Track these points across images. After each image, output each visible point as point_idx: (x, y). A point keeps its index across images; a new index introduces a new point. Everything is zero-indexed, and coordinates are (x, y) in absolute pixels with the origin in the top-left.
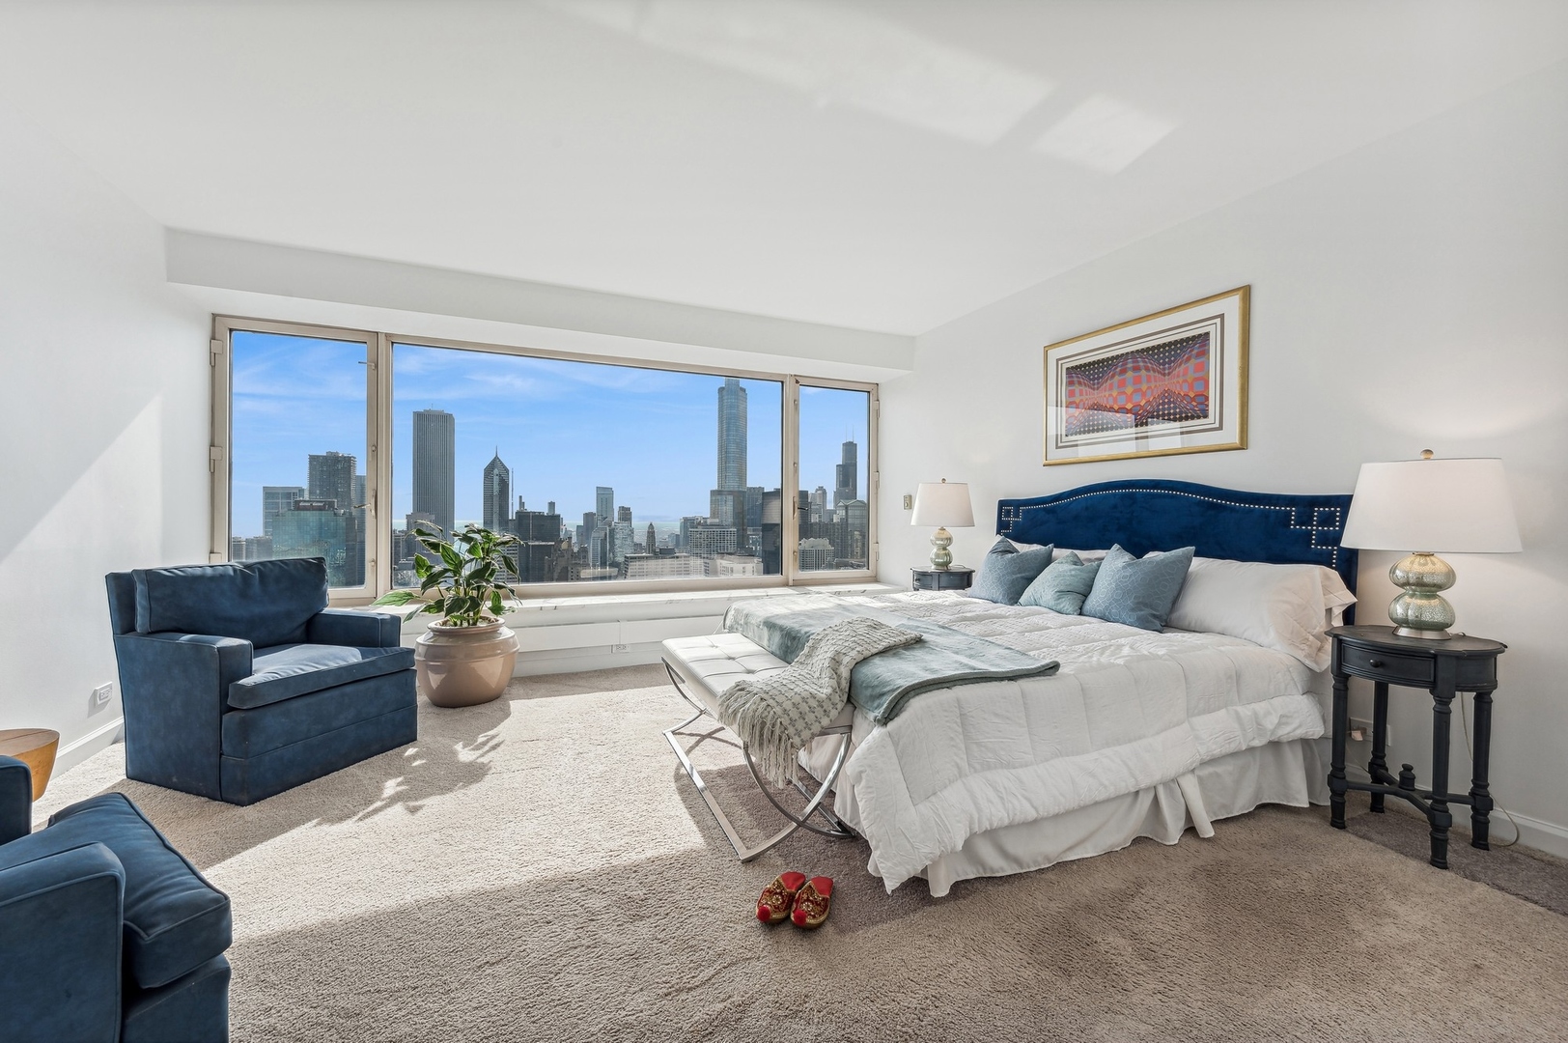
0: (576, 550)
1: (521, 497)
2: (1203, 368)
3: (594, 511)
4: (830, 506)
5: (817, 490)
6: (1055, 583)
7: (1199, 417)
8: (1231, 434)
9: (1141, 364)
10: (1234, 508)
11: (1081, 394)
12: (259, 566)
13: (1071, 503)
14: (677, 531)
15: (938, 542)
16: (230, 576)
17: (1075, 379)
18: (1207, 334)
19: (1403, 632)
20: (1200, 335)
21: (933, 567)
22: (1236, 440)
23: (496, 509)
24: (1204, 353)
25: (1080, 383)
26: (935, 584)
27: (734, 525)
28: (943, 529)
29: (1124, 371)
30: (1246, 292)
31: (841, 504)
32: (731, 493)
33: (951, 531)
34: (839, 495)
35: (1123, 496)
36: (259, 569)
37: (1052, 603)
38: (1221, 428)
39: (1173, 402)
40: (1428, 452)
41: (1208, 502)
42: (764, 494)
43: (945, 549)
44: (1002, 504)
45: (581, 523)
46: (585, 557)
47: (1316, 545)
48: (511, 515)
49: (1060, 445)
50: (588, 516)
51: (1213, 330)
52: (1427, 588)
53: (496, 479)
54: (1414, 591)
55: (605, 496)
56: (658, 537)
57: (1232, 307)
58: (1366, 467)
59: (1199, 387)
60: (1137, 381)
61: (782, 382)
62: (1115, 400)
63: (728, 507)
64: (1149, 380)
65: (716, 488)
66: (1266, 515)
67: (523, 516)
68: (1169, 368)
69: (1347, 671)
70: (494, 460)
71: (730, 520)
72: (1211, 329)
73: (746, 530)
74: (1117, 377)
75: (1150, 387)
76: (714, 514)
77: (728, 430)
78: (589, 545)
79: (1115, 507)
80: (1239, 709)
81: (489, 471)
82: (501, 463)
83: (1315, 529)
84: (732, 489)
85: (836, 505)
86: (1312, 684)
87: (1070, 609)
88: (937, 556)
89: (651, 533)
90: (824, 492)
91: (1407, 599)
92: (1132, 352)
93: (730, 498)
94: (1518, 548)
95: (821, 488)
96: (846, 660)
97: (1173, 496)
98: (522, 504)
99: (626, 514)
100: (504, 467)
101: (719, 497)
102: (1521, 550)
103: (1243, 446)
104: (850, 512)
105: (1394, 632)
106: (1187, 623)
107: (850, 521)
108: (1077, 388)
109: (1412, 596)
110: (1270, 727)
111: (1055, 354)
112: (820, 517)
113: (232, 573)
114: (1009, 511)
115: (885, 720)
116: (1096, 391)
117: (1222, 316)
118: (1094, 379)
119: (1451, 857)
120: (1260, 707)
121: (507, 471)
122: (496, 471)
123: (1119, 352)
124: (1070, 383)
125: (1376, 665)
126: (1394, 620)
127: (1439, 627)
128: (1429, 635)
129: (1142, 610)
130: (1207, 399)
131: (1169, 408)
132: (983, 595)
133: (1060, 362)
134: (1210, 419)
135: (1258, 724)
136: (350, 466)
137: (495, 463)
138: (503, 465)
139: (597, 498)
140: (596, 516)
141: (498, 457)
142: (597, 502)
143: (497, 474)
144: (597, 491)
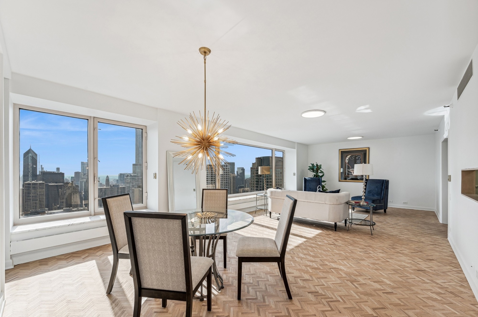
1: (41, 166)
3: (80, 171)
14: (117, 178)
45: (73, 176)
48: (39, 173)
50: (77, 174)
55: (85, 165)
56: (110, 180)
65: (135, 163)
67: (45, 174)
70: (30, 149)
76: (134, 172)
78: (78, 185)
81: (26, 154)
82: (33, 151)
89: (107, 180)
98: (42, 168)
100: (35, 153)
101: (136, 166)
121: (36, 155)
122: (30, 155)
137: (30, 151)
138: (34, 152)
139: (81, 166)
140: (81, 173)
141: (31, 149)
142: (81, 168)
143: (31, 156)
144: (81, 163)
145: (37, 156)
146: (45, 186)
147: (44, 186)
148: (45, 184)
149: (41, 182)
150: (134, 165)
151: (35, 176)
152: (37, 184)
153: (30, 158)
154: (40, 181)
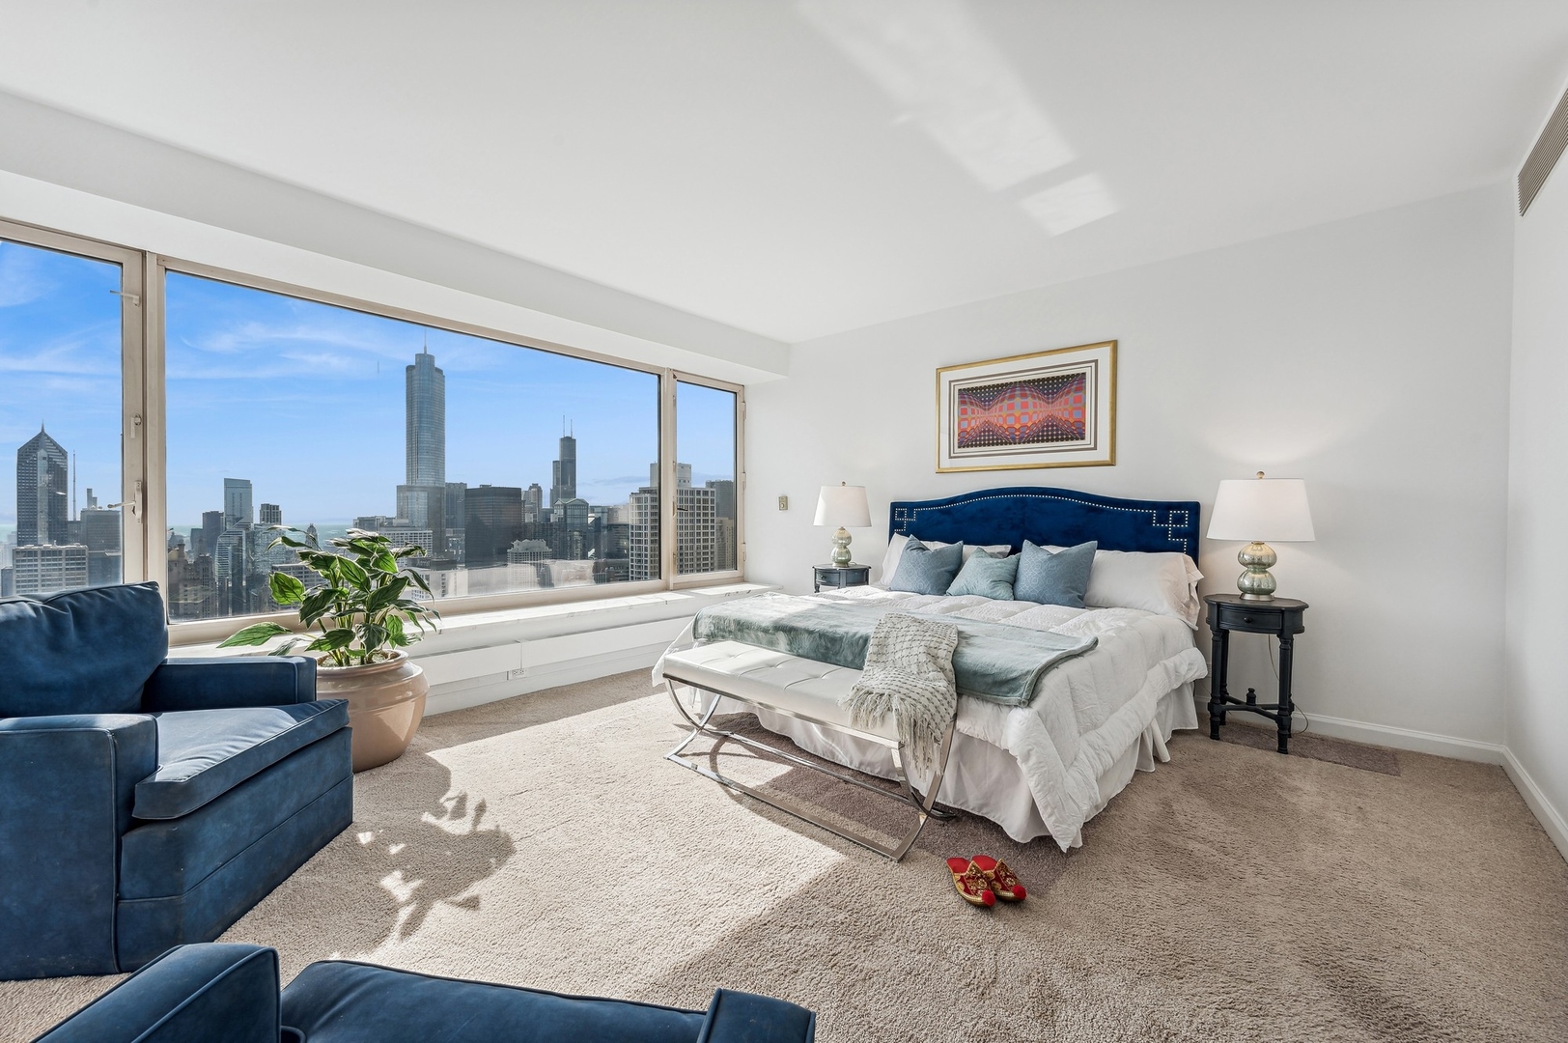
0: (191, 561)
1: (89, 491)
2: (1081, 401)
3: (221, 509)
4: (546, 504)
5: (531, 488)
6: (988, 574)
7: (1077, 439)
8: (1103, 453)
9: (1028, 392)
10: (1109, 510)
11: (973, 413)
12: (68, 599)
13: (965, 506)
15: (840, 541)
16: (31, 617)
17: (967, 400)
18: (1084, 374)
19: (1248, 597)
20: (1078, 374)
21: (834, 564)
22: (1107, 458)
24: (1081, 388)
25: (971, 403)
26: (843, 581)
27: (428, 526)
28: (843, 529)
29: (1012, 397)
30: (1115, 344)
31: (559, 503)
32: (423, 489)
33: (850, 531)
34: (555, 494)
35: (1015, 500)
36: (71, 605)
37: (987, 591)
38: (1095, 448)
39: (1056, 426)
40: (1262, 473)
41: (1088, 506)
42: (467, 490)
43: (845, 547)
44: (894, 506)
46: (206, 570)
47: (1172, 538)
48: (73, 517)
49: (952, 455)
50: (210, 517)
51: (1089, 371)
52: (1260, 565)
54: (1255, 568)
55: (237, 490)
57: (1104, 355)
58: (1222, 482)
59: (1077, 415)
60: (1025, 406)
61: (659, 376)
62: (1005, 420)
63: (420, 504)
64: (1035, 406)
65: (403, 482)
66: (1135, 516)
67: (94, 516)
68: (1053, 398)
69: (1224, 626)
70: (41, 434)
71: (424, 520)
72: (1087, 371)
73: (444, 532)
74: (1006, 401)
75: (1033, 412)
76: (401, 515)
77: (420, 416)
78: (213, 555)
79: (1008, 509)
80: (1165, 662)
82: (52, 441)
83: (1170, 526)
84: (425, 485)
85: (553, 502)
86: (1198, 639)
87: (1006, 596)
88: (840, 554)
90: (539, 490)
91: (1251, 574)
92: (1020, 382)
93: (423, 495)
94: (1312, 538)
95: (535, 486)
96: (942, 653)
97: (1058, 500)
98: (92, 500)
99: (271, 513)
101: (408, 494)
102: (1314, 539)
103: (1112, 463)
104: (569, 512)
105: (1241, 597)
106: (1095, 601)
107: (569, 521)
108: (969, 408)
109: (1255, 572)
110: (1183, 673)
111: (947, 376)
112: (535, 516)
113: (31, 613)
114: (903, 512)
115: (1029, 701)
116: (987, 412)
117: (1096, 361)
118: (985, 401)
119: (1290, 747)
120: (1176, 659)
121: (63, 454)
122: (42, 453)
123: (1009, 381)
124: (962, 402)
125: (1248, 621)
126: (1240, 589)
127: (1268, 592)
128: (1264, 598)
129: (1071, 593)
130: (1084, 425)
131: (1052, 430)
132: (909, 588)
133: (953, 384)
134: (1087, 441)
135: (1177, 672)
137: (40, 441)
138: (55, 444)
139: (226, 493)
140: (225, 516)
141: (46, 435)
142: (226, 499)
143: (44, 458)
144: (225, 484)
145: (66, 458)
146: (86, 561)
148: (90, 552)
149: (75, 546)
150: (399, 488)
151: (58, 524)
152: (58, 552)
153: (42, 465)
154: (73, 543)
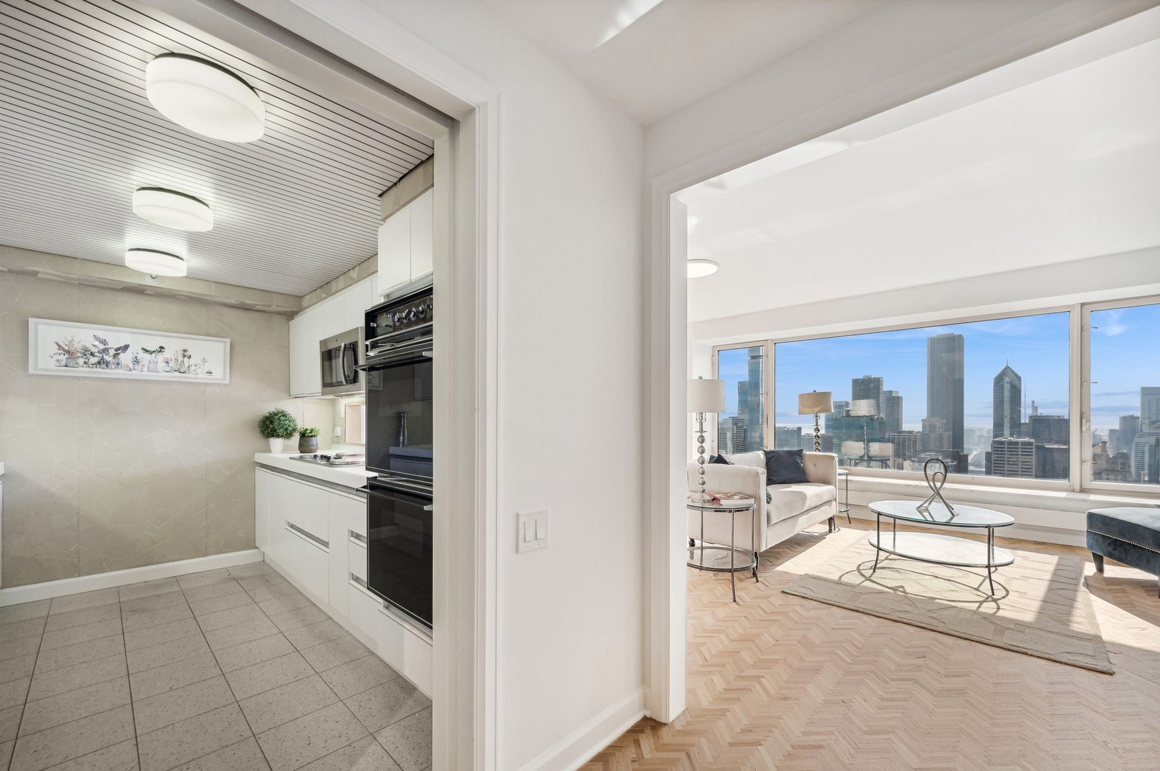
0: (1112, 455)
1: (1033, 400)
3: (1138, 414)
23: (1007, 412)
45: (1117, 427)
46: (1124, 464)
48: (1024, 420)
50: (1128, 421)
53: (1007, 387)
55: (1154, 396)
67: (1037, 421)
78: (1130, 451)
81: (999, 381)
82: (1012, 371)
98: (1035, 409)
121: (1019, 379)
122: (1007, 379)
136: (879, 385)
137: (1006, 371)
138: (1014, 373)
139: (1142, 399)
140: (1140, 420)
141: (1009, 367)
142: (1142, 404)
143: (1008, 383)
144: (1142, 392)
145: (1020, 381)
146: (1034, 450)
147: (1032, 449)
148: (1034, 444)
149: (1026, 440)
151: (1016, 425)
152: (1017, 443)
154: (1025, 437)
